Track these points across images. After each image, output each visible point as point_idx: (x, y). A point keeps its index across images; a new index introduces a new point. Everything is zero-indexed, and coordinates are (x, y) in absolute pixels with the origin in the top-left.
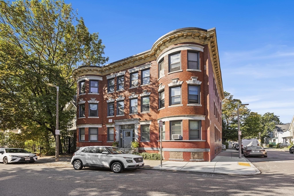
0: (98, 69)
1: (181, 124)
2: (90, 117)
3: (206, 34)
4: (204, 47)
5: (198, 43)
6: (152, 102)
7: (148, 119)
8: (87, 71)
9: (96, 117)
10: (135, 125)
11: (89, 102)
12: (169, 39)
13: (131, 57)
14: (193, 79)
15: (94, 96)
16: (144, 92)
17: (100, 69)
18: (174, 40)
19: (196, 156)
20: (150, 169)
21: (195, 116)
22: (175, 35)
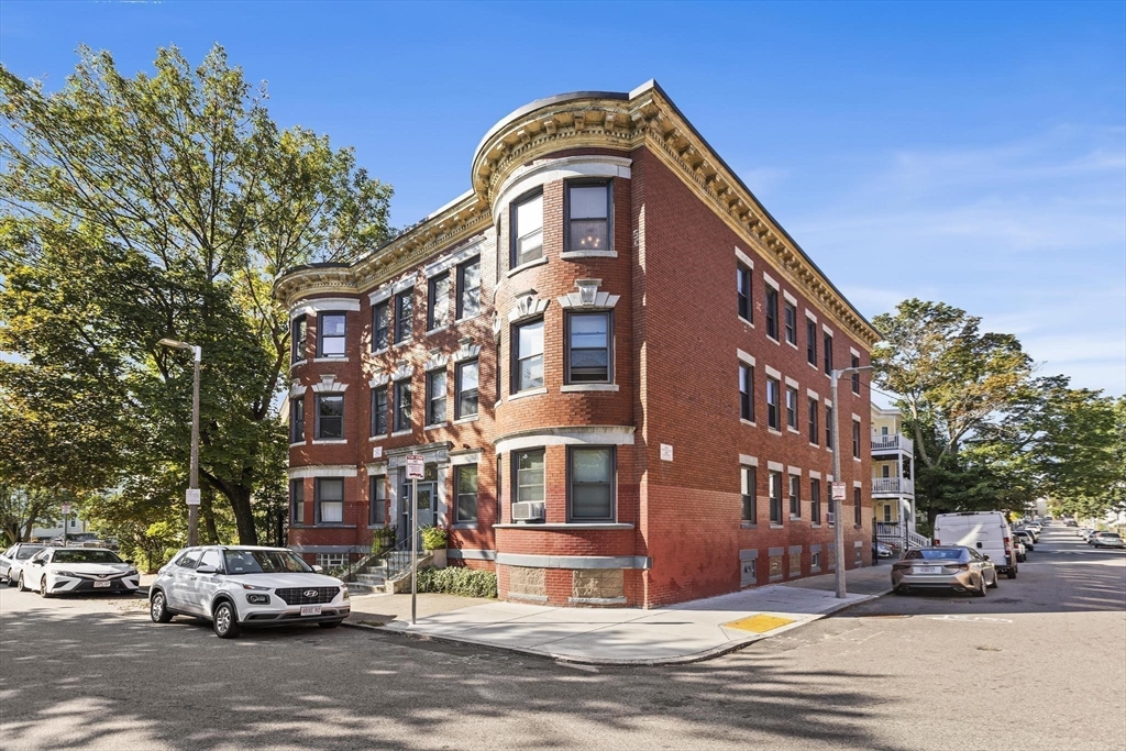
0: (341, 273)
1: (542, 461)
2: (318, 442)
3: (629, 109)
4: (630, 161)
5: (604, 146)
6: (486, 382)
7: (474, 446)
8: (310, 282)
9: (337, 442)
10: (439, 466)
11: (315, 388)
12: (501, 146)
13: (425, 222)
14: (580, 288)
15: (331, 368)
16: (463, 347)
17: (348, 273)
18: (520, 147)
19: (591, 585)
20: (370, 625)
21: (590, 430)
22: (517, 131)
